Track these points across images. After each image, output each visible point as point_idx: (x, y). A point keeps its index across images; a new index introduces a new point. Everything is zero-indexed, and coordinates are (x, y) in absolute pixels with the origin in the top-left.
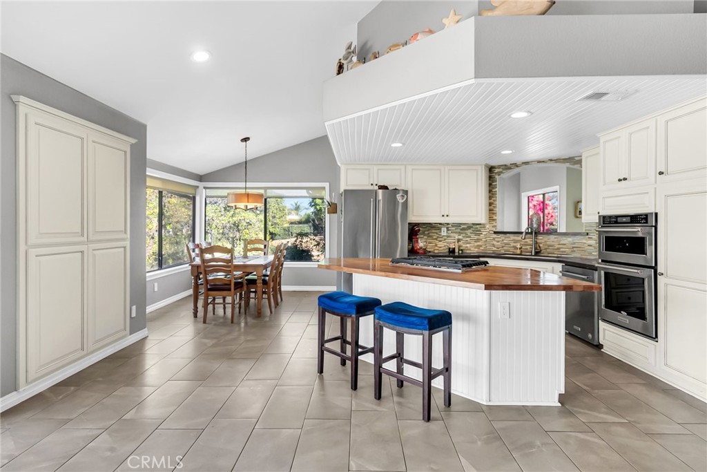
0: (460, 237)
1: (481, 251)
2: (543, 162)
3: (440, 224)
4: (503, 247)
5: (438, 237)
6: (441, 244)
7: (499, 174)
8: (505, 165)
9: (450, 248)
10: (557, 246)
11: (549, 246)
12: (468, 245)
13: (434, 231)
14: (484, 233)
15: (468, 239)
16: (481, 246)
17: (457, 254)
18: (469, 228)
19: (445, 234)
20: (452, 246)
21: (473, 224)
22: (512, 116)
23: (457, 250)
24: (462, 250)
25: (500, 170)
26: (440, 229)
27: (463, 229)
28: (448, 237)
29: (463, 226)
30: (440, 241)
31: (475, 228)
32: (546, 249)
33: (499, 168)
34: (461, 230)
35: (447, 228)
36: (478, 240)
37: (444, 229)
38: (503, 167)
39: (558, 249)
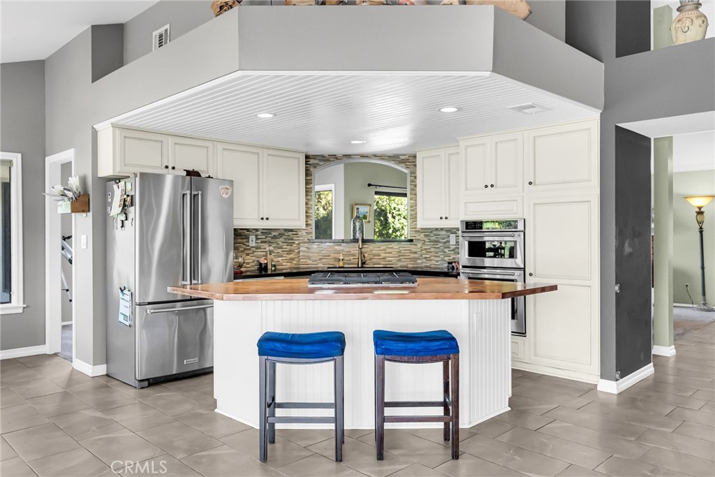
0: (271, 248)
1: (293, 266)
2: (367, 157)
3: (248, 230)
4: (321, 259)
5: (245, 249)
6: (249, 259)
7: (315, 166)
8: (323, 156)
9: (261, 264)
10: (383, 255)
11: (374, 256)
12: (280, 259)
13: (239, 240)
14: (297, 242)
15: (280, 250)
16: (293, 259)
17: (269, 272)
18: (281, 235)
19: (254, 245)
20: (263, 261)
21: (285, 230)
22: (442, 110)
23: (269, 267)
24: (275, 266)
25: (316, 161)
26: (247, 238)
27: (275, 237)
28: (257, 248)
29: (274, 234)
30: (248, 255)
31: (287, 235)
32: (371, 259)
33: (315, 159)
34: (272, 238)
35: (256, 236)
36: (290, 252)
37: (252, 238)
38: (320, 158)
39: (384, 258)
